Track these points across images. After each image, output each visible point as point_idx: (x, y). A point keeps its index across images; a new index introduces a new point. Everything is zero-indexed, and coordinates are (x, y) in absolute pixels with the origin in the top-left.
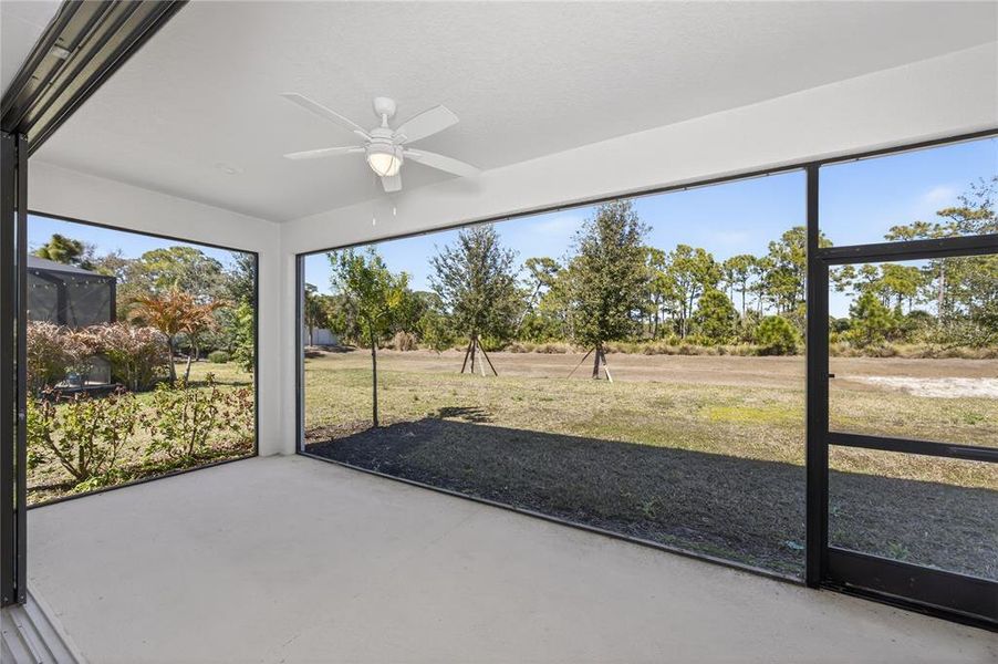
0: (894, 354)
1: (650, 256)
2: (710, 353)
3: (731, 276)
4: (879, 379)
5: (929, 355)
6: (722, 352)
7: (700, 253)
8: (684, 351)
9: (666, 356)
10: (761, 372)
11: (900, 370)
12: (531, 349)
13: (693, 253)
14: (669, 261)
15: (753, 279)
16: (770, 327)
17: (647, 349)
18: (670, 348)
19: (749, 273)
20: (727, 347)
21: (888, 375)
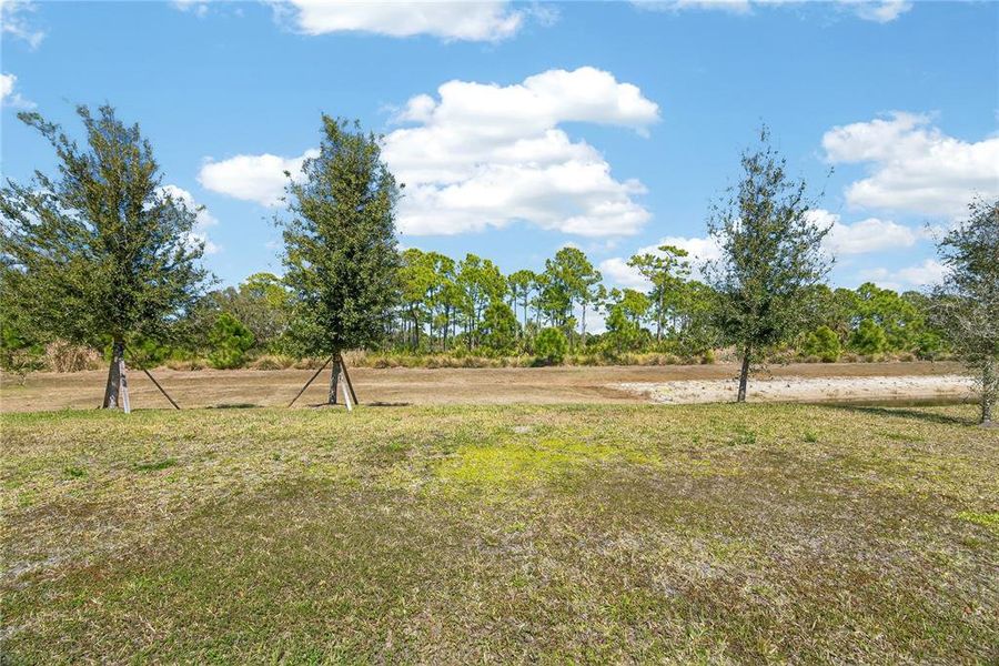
0: (636, 363)
1: (439, 264)
2: (494, 365)
3: (514, 289)
4: (627, 385)
5: (656, 362)
6: (504, 364)
7: (488, 263)
8: (469, 364)
9: (449, 370)
10: (538, 384)
11: (639, 377)
12: (287, 365)
13: (481, 264)
14: (458, 271)
15: (534, 294)
16: (546, 338)
17: (431, 362)
18: (454, 360)
19: (529, 288)
20: (510, 359)
21: (633, 381)
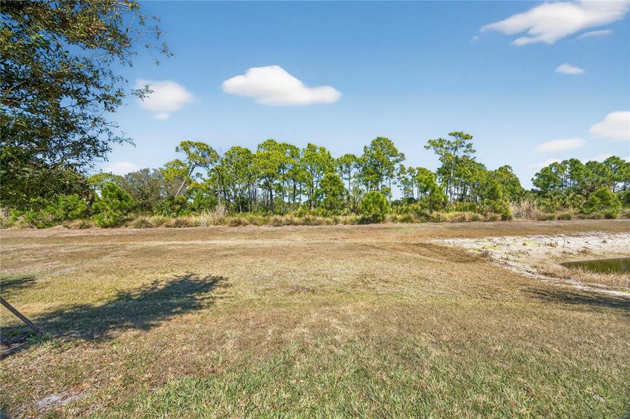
0: (445, 220)
1: (289, 151)
2: (328, 223)
3: (341, 168)
6: (336, 222)
7: (323, 150)
8: (307, 222)
9: (290, 228)
12: (161, 224)
13: (318, 151)
14: (302, 156)
15: (356, 171)
16: (371, 200)
17: (276, 220)
18: (296, 219)
19: (352, 167)
20: (341, 218)
